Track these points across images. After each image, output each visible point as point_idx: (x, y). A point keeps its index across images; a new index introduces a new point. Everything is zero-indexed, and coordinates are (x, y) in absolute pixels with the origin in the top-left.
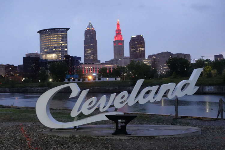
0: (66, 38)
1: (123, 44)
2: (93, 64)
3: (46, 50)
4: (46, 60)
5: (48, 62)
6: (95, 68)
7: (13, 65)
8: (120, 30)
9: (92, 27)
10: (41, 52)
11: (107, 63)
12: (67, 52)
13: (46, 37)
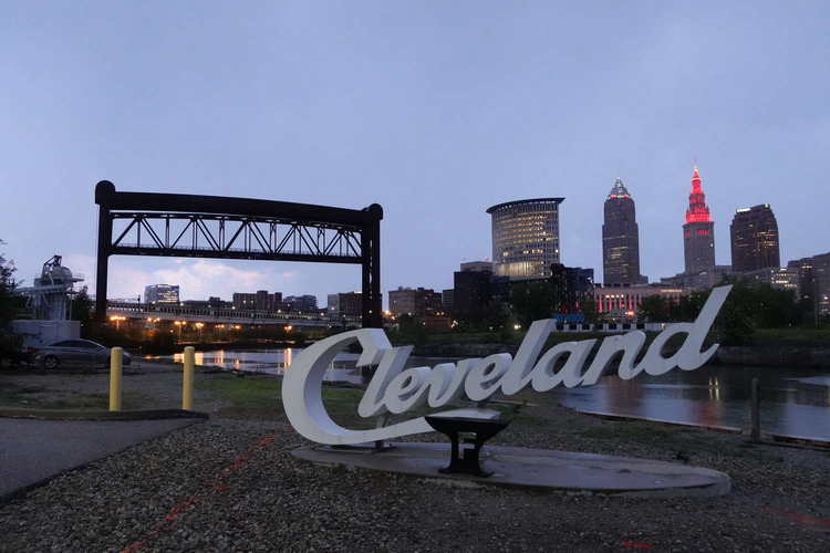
0: (556, 222)
1: (712, 232)
2: (627, 286)
3: (506, 254)
4: (506, 278)
5: (512, 282)
6: (633, 298)
7: (432, 291)
8: (703, 196)
9: (625, 191)
10: (494, 258)
11: (666, 283)
12: (557, 256)
13: (506, 221)
